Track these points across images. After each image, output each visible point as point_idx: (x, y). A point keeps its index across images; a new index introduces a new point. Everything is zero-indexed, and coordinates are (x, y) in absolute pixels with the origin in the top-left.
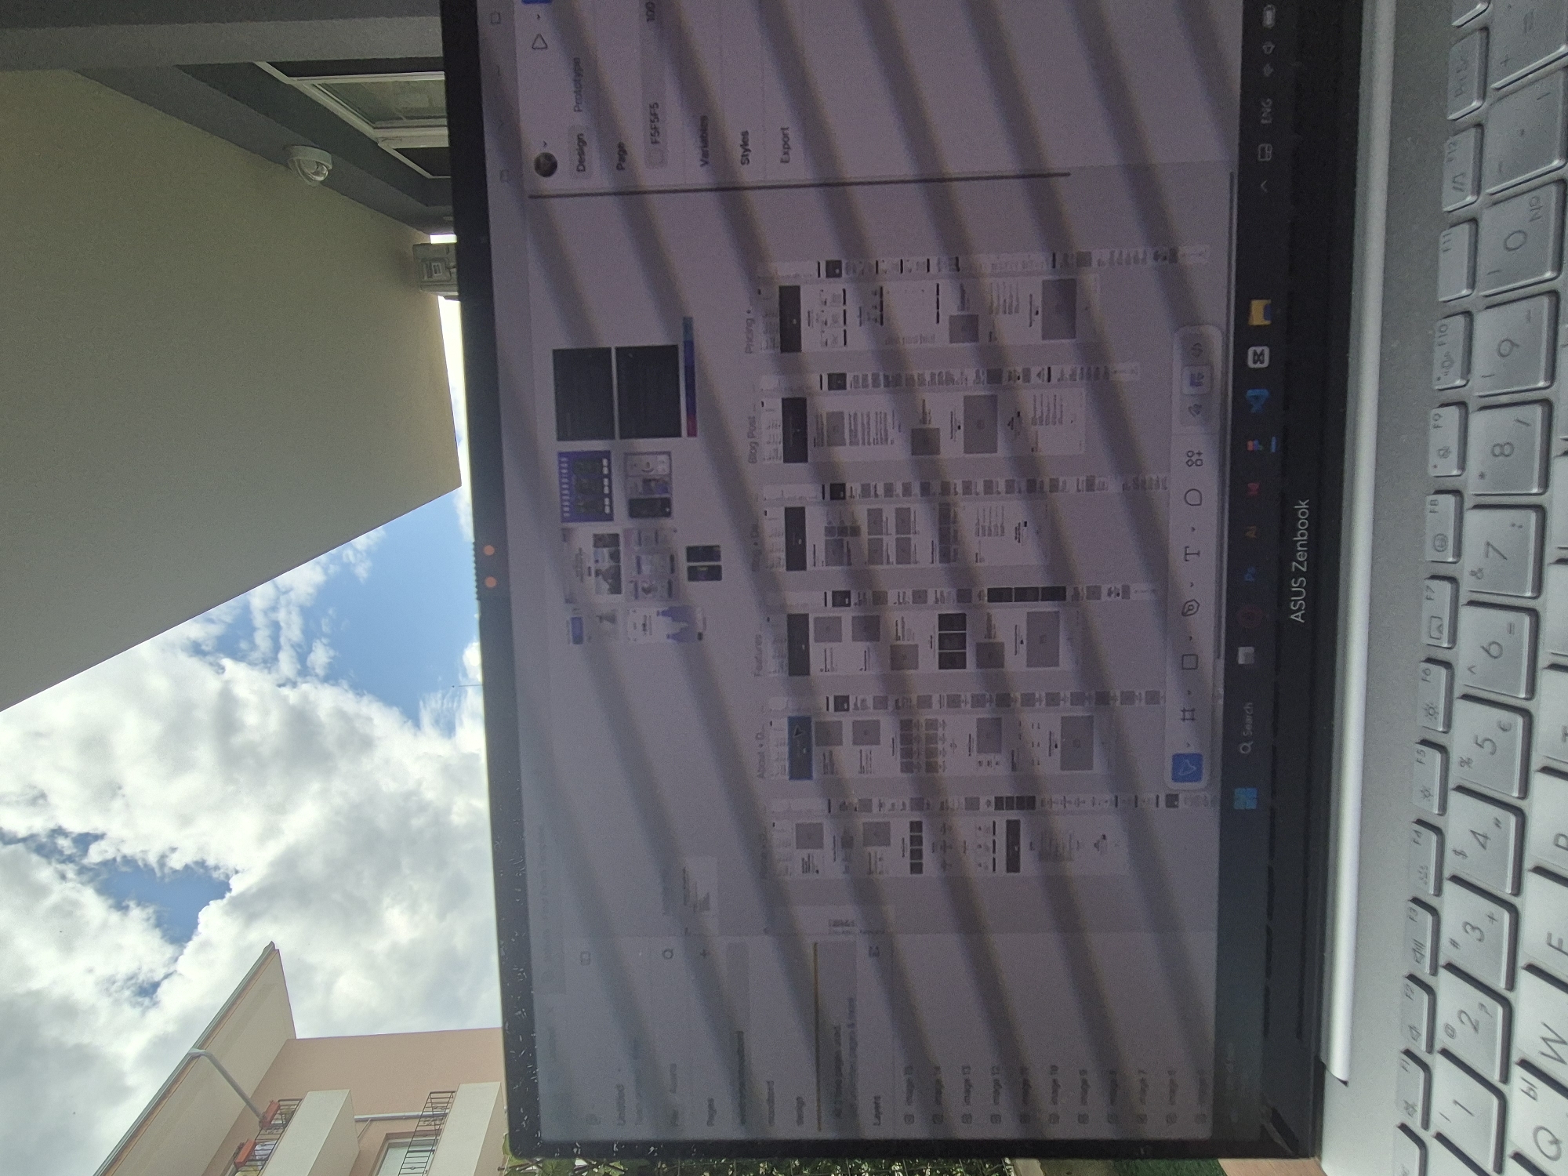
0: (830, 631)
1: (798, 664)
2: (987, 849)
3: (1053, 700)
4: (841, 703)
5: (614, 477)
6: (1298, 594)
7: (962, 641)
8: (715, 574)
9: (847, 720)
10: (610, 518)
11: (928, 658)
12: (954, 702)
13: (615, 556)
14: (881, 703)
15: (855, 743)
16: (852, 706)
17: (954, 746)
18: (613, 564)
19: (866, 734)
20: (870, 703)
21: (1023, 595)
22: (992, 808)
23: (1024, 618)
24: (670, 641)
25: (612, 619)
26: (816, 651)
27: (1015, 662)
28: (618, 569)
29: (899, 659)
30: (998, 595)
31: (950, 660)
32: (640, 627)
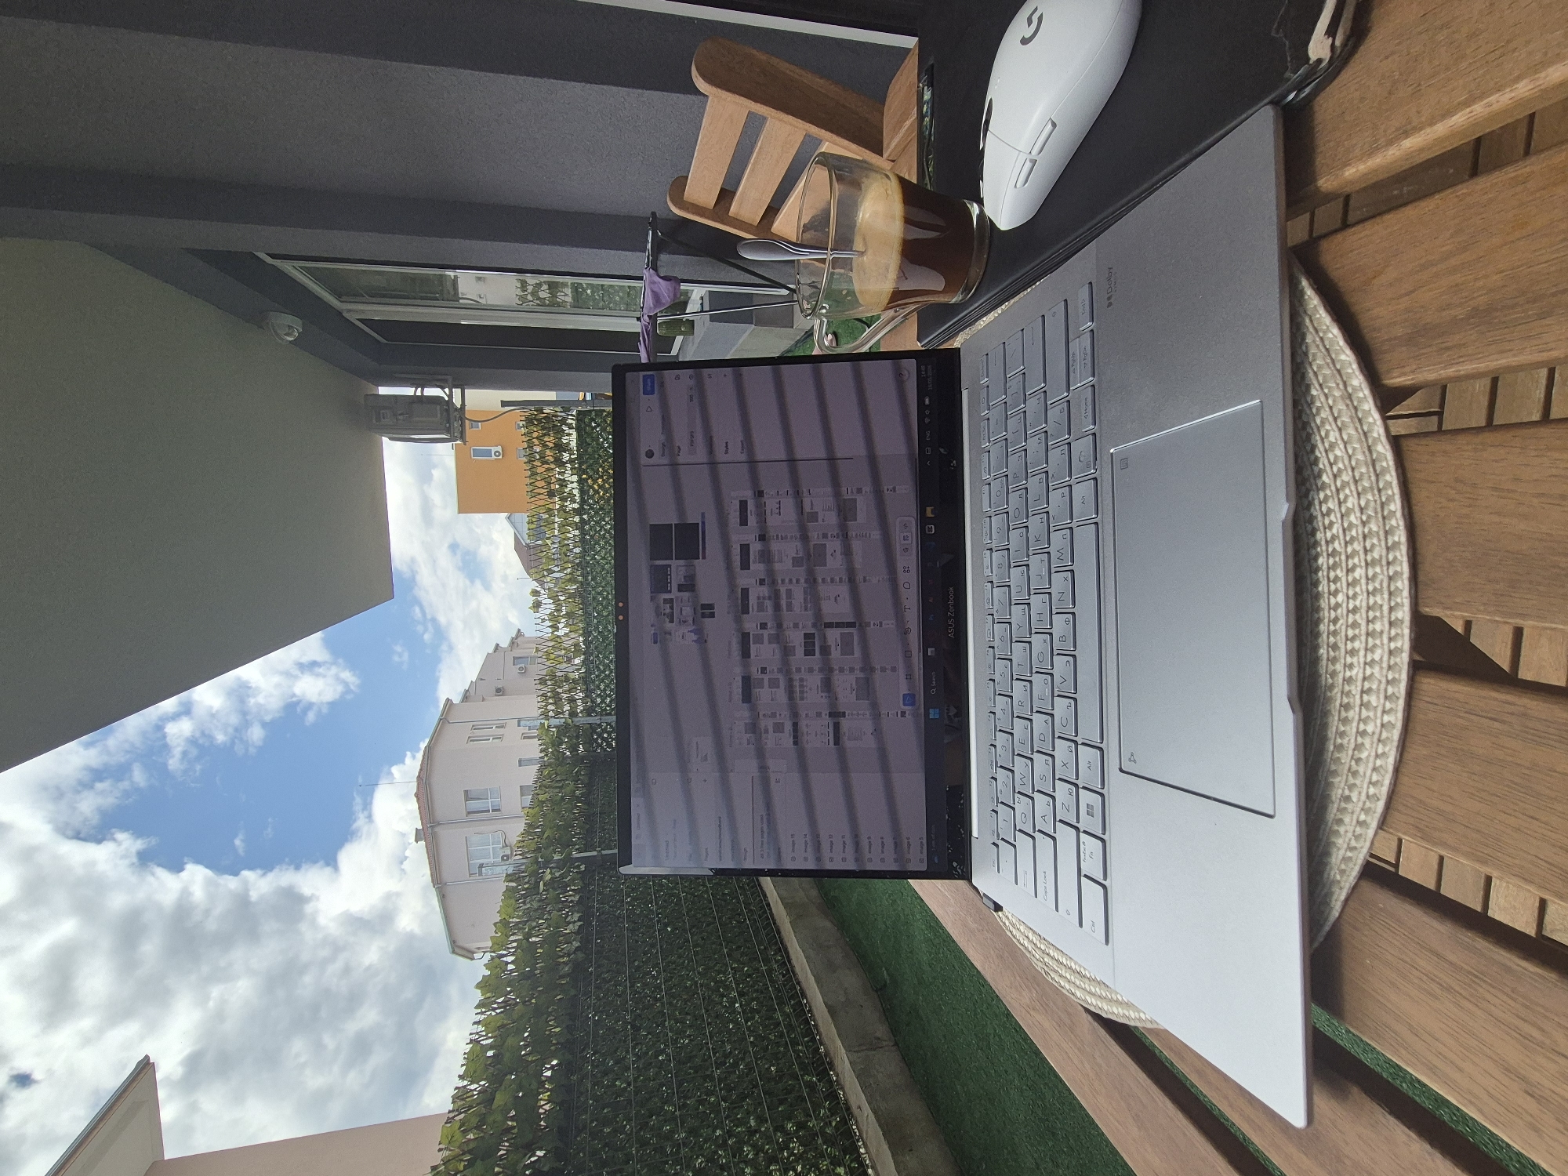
0: (759, 639)
1: (745, 653)
2: (825, 735)
3: (852, 670)
4: (764, 670)
5: (672, 575)
6: (951, 626)
7: (814, 644)
8: (712, 615)
9: (766, 678)
10: (670, 592)
11: (800, 651)
12: (811, 670)
13: (672, 608)
14: (780, 671)
15: (770, 687)
16: (768, 672)
17: (811, 689)
18: (671, 611)
19: (774, 684)
20: (776, 670)
21: (838, 625)
22: (828, 716)
23: (839, 635)
24: (694, 643)
25: (670, 634)
26: (753, 648)
27: (835, 653)
28: (673, 613)
29: (787, 651)
30: (829, 625)
31: (809, 652)
32: (681, 637)
